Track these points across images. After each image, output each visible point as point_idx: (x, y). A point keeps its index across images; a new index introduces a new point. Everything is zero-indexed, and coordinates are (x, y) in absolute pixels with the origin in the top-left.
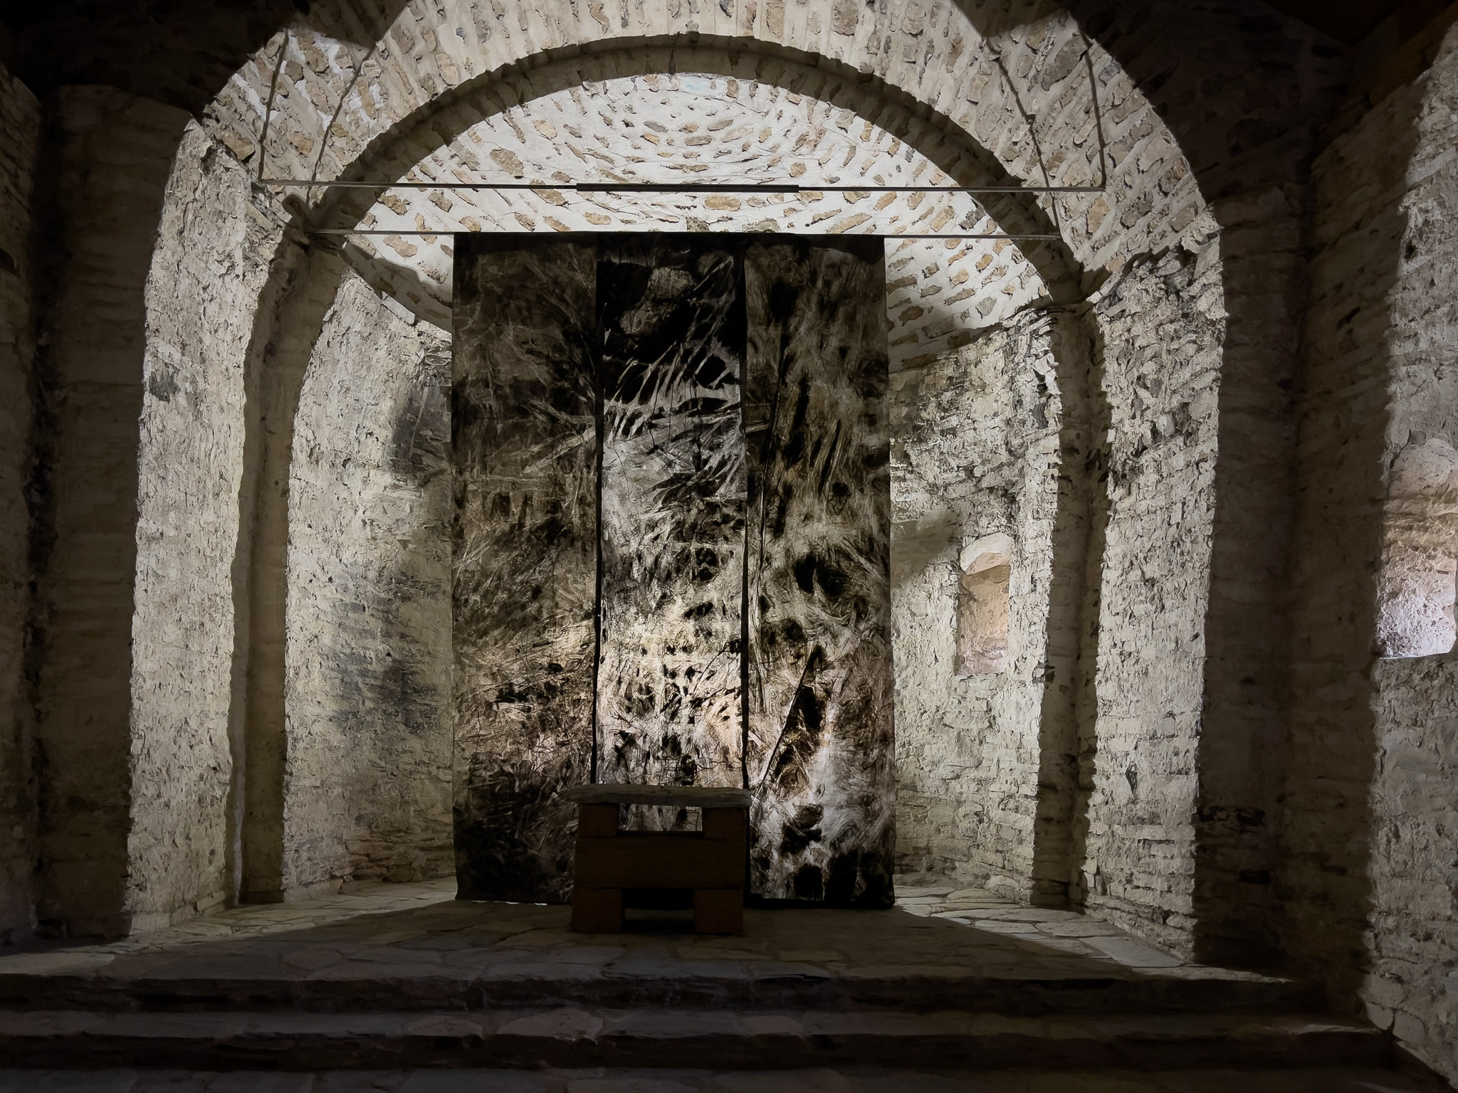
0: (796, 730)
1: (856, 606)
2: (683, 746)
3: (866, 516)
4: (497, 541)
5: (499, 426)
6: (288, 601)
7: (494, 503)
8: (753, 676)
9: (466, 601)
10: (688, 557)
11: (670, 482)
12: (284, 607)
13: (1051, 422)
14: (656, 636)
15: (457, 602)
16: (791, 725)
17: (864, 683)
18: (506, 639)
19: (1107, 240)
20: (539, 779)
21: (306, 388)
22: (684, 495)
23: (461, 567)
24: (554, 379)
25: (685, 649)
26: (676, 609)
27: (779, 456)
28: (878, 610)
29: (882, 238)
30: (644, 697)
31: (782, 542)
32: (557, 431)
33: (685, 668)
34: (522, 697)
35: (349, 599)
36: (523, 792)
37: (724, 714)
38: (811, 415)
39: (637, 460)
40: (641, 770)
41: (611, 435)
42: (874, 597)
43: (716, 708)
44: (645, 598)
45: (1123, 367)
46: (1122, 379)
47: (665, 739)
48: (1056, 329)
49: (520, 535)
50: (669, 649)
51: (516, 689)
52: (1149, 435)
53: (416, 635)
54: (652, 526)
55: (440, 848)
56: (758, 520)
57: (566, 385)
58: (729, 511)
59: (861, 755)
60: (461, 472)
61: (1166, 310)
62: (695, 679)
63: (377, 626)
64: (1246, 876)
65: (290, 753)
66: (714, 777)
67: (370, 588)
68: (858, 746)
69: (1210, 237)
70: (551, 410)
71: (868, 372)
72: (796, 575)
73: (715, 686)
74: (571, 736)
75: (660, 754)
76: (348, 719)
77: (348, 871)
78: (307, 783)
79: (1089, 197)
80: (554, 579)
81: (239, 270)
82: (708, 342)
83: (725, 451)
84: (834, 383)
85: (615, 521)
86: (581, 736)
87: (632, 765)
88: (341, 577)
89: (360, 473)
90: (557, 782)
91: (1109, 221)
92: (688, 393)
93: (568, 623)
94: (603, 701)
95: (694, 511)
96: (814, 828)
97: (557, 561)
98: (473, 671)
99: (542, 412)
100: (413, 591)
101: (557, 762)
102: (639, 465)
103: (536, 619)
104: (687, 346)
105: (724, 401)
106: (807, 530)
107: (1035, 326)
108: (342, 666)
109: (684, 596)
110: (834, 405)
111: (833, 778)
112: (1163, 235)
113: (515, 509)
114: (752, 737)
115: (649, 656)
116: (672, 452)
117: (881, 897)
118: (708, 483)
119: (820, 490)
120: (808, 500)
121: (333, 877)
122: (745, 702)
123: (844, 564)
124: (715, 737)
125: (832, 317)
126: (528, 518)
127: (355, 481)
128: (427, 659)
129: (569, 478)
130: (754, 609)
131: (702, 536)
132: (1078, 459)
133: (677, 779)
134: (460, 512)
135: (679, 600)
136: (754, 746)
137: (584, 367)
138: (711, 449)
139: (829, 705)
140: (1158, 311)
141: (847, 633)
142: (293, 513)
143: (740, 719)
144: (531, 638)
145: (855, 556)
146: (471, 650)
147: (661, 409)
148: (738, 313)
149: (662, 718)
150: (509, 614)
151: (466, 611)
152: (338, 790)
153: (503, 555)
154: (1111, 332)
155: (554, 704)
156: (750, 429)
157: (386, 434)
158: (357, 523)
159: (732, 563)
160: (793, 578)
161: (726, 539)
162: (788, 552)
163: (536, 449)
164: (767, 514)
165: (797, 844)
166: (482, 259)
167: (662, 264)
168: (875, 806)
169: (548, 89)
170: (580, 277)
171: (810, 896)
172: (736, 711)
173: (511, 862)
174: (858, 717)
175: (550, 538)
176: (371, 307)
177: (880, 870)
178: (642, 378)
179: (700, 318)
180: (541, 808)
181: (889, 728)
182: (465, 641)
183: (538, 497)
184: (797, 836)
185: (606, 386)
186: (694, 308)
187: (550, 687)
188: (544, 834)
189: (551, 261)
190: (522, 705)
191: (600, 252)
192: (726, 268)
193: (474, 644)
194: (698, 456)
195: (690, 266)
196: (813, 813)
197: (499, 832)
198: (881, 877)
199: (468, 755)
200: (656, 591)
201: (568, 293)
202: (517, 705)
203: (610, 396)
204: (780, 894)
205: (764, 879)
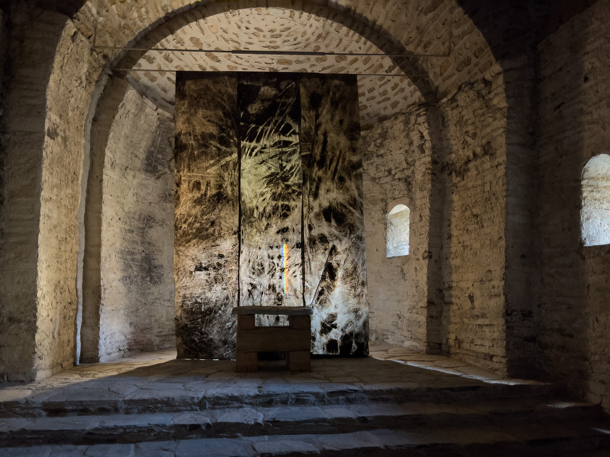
0: (325, 281)
1: (349, 228)
2: (277, 289)
3: (353, 190)
4: (195, 201)
5: (196, 152)
6: (102, 228)
7: (194, 185)
8: (306, 259)
9: (181, 227)
10: (278, 208)
11: (270, 176)
12: (100, 231)
13: (427, 151)
14: (265, 242)
15: (176, 228)
16: (323, 278)
17: (354, 260)
18: (199, 244)
19: (450, 77)
20: (213, 305)
21: (110, 136)
22: (276, 181)
23: (179, 213)
24: (219, 132)
25: (277, 247)
26: (273, 229)
27: (316, 165)
28: (358, 229)
29: (355, 75)
30: (260, 268)
31: (318, 201)
32: (221, 154)
33: (277, 255)
34: (206, 269)
35: (127, 227)
36: (206, 310)
37: (294, 275)
38: (329, 148)
39: (255, 167)
40: (259, 299)
41: (244, 156)
42: (357, 224)
43: (291, 272)
44: (259, 225)
45: (458, 128)
46: (458, 133)
47: (270, 287)
48: (428, 113)
49: (205, 199)
50: (270, 247)
51: (204, 265)
52: (471, 155)
53: (155, 243)
54: (262, 195)
55: (165, 336)
56: (307, 192)
57: (225, 135)
58: (295, 188)
59: (353, 291)
60: (178, 172)
61: (477, 104)
62: (281, 260)
63: (139, 239)
64: (528, 340)
65: (102, 295)
66: (290, 301)
67: (136, 222)
68: (352, 287)
69: (498, 74)
70: (218, 145)
71: (352, 130)
72: (324, 215)
73: (290, 263)
74: (228, 285)
75: (267, 292)
76: (127, 280)
77: (126, 347)
78: (109, 308)
79: (442, 60)
81: (84, 85)
82: (285, 117)
83: (293, 163)
84: (338, 135)
85: (246, 192)
86: (233, 285)
87: (255, 297)
88: (124, 218)
89: (132, 173)
90: (222, 306)
91: (451, 69)
92: (277, 138)
93: (227, 237)
94: (242, 270)
95: (280, 188)
96: (334, 323)
97: (221, 210)
98: (184, 258)
99: (214, 146)
100: (153, 224)
101: (222, 297)
102: (256, 169)
103: (213, 235)
104: (276, 119)
105: (292, 142)
106: (328, 196)
107: (418, 112)
108: (124, 256)
109: (276, 224)
110: (338, 143)
111: (342, 301)
112: (476, 74)
113: (203, 187)
114: (306, 284)
115: (262, 250)
116: (270, 163)
117: (362, 352)
118: (286, 176)
119: (333, 179)
120: (328, 183)
121: (120, 350)
122: (303, 270)
123: (344, 210)
124: (291, 285)
125: (337, 107)
126: (209, 191)
127: (130, 176)
128: (159, 253)
129: (226, 174)
130: (306, 229)
131: (284, 198)
132: (439, 166)
133: (275, 303)
134: (178, 189)
135: (274, 226)
136: (308, 288)
137: (232, 127)
138: (287, 162)
139: (339, 270)
140: (474, 105)
141: (346, 239)
142: (105, 190)
143: (301, 276)
144: (211, 243)
145: (348, 207)
146: (183, 249)
147: (265, 145)
148: (297, 106)
149: (268, 276)
150: (200, 233)
151: (181, 232)
152: (122, 311)
153: (198, 207)
154: (452, 115)
155: (221, 272)
156: (303, 154)
157: (143, 156)
158: (131, 194)
159: (296, 210)
160: (323, 216)
161: (294, 200)
162: (320, 205)
163: (212, 162)
164: (311, 189)
165: (327, 330)
166: (188, 83)
167: (264, 85)
168: (360, 313)
169: (215, 12)
170: (230, 90)
171: (333, 352)
172: (299, 273)
173: (201, 341)
174: (351, 274)
175: (219, 200)
176: (139, 102)
177: (363, 340)
178: (257, 133)
179: (281, 107)
180: (214, 318)
181: (365, 279)
182: (180, 245)
183: (213, 182)
184: (327, 327)
185: (242, 135)
186: (279, 103)
187: (219, 264)
188: (216, 329)
189: (218, 83)
190: (206, 272)
191: (238, 80)
192: (292, 86)
193: (184, 246)
194: (281, 165)
195: (277, 86)
196: (333, 317)
197: (195, 328)
198: (363, 343)
199: (181, 294)
200: (265, 222)
201: (225, 96)
202: (204, 272)
203: (243, 139)
204: (320, 352)
205: (313, 345)
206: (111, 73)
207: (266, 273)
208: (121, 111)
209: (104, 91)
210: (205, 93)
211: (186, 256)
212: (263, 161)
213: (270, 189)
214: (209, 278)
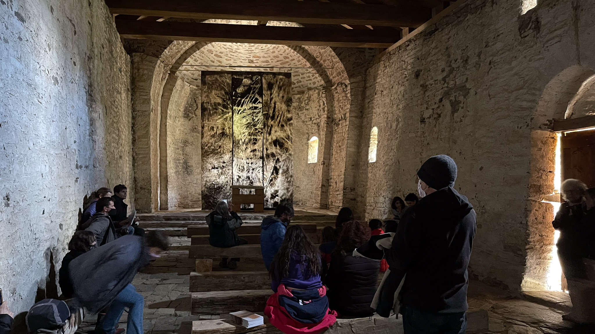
1: (286, 149)
2: (250, 178)
3: (288, 131)
4: (211, 136)
5: (211, 112)
6: (167, 148)
7: (211, 128)
8: (265, 164)
9: (204, 148)
10: (251, 139)
11: (247, 124)
12: (167, 150)
13: (325, 112)
14: (245, 156)
15: (202, 149)
16: (273, 174)
17: (287, 165)
18: (213, 156)
20: (221, 185)
21: (170, 103)
22: (250, 127)
23: (203, 141)
24: (223, 102)
25: (251, 158)
26: (249, 150)
27: (270, 119)
29: (291, 73)
30: (242, 168)
31: (271, 136)
32: (224, 113)
33: (251, 162)
34: (217, 168)
35: (176, 147)
36: (217, 187)
37: (259, 172)
38: (276, 110)
40: (242, 183)
41: (235, 114)
42: (289, 148)
43: (257, 170)
44: (242, 148)
45: (337, 103)
46: (337, 105)
47: (247, 177)
48: (326, 92)
49: (216, 135)
50: (247, 158)
51: (216, 167)
52: (341, 118)
54: (244, 133)
55: (194, 201)
56: (266, 132)
57: (225, 103)
58: (259, 130)
59: (286, 180)
61: (343, 94)
62: (253, 165)
63: (181, 152)
64: (352, 200)
66: (257, 184)
67: (180, 144)
68: (286, 178)
70: (222, 109)
71: (288, 101)
73: (257, 166)
74: (228, 176)
75: (246, 180)
76: (177, 173)
77: (178, 205)
80: (224, 144)
81: (160, 82)
82: (255, 95)
83: (259, 117)
84: (281, 104)
85: (236, 132)
86: (230, 176)
87: (240, 182)
88: (175, 142)
89: (178, 119)
90: (225, 185)
92: (251, 105)
93: (226, 153)
94: (234, 169)
95: (252, 130)
96: (277, 194)
97: (224, 140)
99: (220, 109)
101: (225, 181)
102: (241, 120)
103: (220, 152)
104: (251, 95)
105: (258, 107)
106: (276, 134)
107: (323, 91)
108: (176, 161)
109: (251, 147)
110: (281, 108)
111: (281, 184)
112: (343, 80)
113: (215, 129)
114: (264, 176)
115: (243, 160)
116: (248, 118)
118: (255, 124)
119: (278, 126)
120: (276, 128)
121: (175, 206)
122: (263, 169)
123: (283, 141)
124: (257, 176)
125: (281, 89)
126: (218, 131)
127: (177, 122)
129: (226, 123)
130: (265, 150)
131: (254, 135)
132: (330, 120)
133: (249, 185)
134: (203, 130)
135: (249, 148)
136: (265, 178)
137: (229, 100)
138: (256, 117)
139: (280, 170)
141: (284, 155)
142: (168, 130)
143: (262, 172)
144: (219, 156)
145: (285, 139)
146: (205, 158)
147: (245, 109)
148: (261, 88)
149: (246, 172)
150: (214, 151)
151: (204, 150)
152: (176, 188)
153: (213, 139)
155: (224, 170)
156: (264, 113)
157: (183, 110)
158: (177, 130)
159: (260, 141)
160: (273, 144)
161: (259, 136)
162: (272, 139)
163: (219, 117)
164: (267, 130)
166: (207, 76)
167: (245, 78)
168: (289, 190)
170: (228, 80)
173: (213, 201)
174: (286, 172)
175: (223, 136)
176: (182, 85)
177: (290, 202)
178: (241, 102)
179: (253, 90)
180: (221, 191)
181: (292, 174)
182: (204, 157)
183: (220, 127)
184: (273, 196)
185: (234, 104)
186: (252, 87)
187: (223, 166)
189: (222, 77)
190: (217, 170)
191: (232, 75)
192: (259, 79)
194: (253, 119)
195: (251, 79)
196: (277, 191)
197: (211, 196)
199: (205, 180)
200: (245, 146)
201: (225, 84)
202: (216, 170)
203: (234, 106)
204: (270, 207)
205: (267, 204)
206: (170, 73)
208: (174, 91)
210: (216, 82)
211: (207, 162)
212: (244, 117)
213: (247, 130)
214: (219, 172)
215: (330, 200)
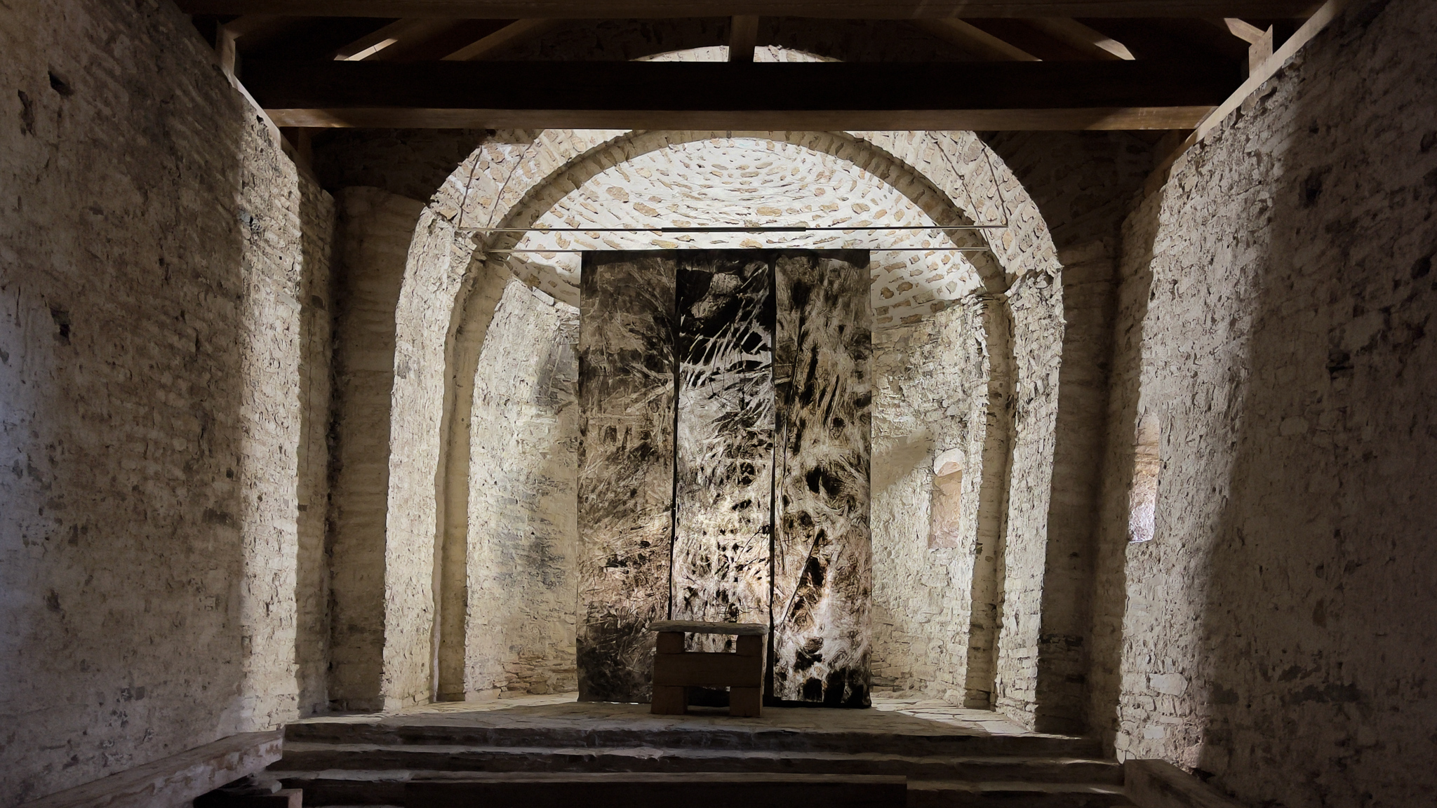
0: (806, 587)
1: (848, 502)
2: (730, 597)
3: (855, 440)
4: (608, 458)
5: (610, 381)
6: (469, 498)
7: (606, 433)
8: (777, 551)
9: (587, 498)
10: (735, 469)
11: (724, 418)
12: (467, 503)
13: (985, 375)
14: (712, 523)
15: (580, 499)
16: (803, 582)
17: (853, 554)
18: (612, 525)
19: (1014, 257)
20: (633, 619)
21: (483, 356)
22: (733, 426)
23: (584, 476)
24: (647, 349)
25: (732, 531)
26: (727, 504)
27: (797, 399)
28: (862, 504)
29: (868, 251)
30: (704, 564)
31: (798, 458)
32: (648, 383)
33: (732, 544)
34: (623, 564)
35: (507, 495)
36: (623, 628)
37: (758, 576)
38: (819, 371)
39: (702, 403)
40: (702, 613)
41: (685, 386)
42: (860, 496)
43: (753, 571)
44: (705, 497)
45: (1024, 342)
46: (1023, 350)
47: (718, 593)
48: (988, 311)
49: (623, 454)
50: (721, 531)
51: (619, 558)
52: (1033, 391)
53: (551, 519)
54: (711, 448)
55: (565, 671)
56: (783, 443)
57: (655, 353)
58: (763, 437)
59: (849, 604)
60: (584, 412)
62: (738, 551)
63: (525, 513)
64: (1070, 679)
65: (469, 601)
66: (749, 617)
67: (521, 487)
68: (847, 597)
69: (1058, 270)
70: (645, 370)
71: (858, 342)
72: (808, 481)
73: (752, 556)
74: (655, 590)
75: (714, 602)
76: (506, 579)
77: (505, 683)
78: (480, 622)
80: (645, 484)
81: (444, 286)
82: (750, 323)
83: (761, 396)
84: (835, 350)
85: (686, 445)
86: (662, 590)
87: (695, 610)
88: (502, 481)
89: (516, 409)
90: (645, 621)
92: (735, 357)
93: (654, 514)
94: (677, 566)
95: (740, 437)
96: (817, 653)
97: (647, 471)
98: (591, 546)
99: (639, 371)
100: (549, 488)
101: (646, 608)
102: (703, 407)
103: (633, 511)
104: (736, 326)
105: (761, 363)
106: (816, 450)
107: (976, 307)
108: (502, 542)
109: (732, 494)
110: (835, 365)
111: (831, 619)
112: (1040, 260)
113: (620, 436)
114: (776, 591)
115: (707, 536)
116: (725, 397)
117: (860, 700)
118: (749, 418)
119: (825, 422)
120: (816, 430)
121: (495, 687)
122: (772, 568)
123: (840, 473)
124: (752, 591)
125: (834, 304)
126: (629, 443)
127: (512, 416)
128: (558, 536)
129: (656, 416)
130: (779, 504)
131: (745, 454)
132: (1001, 401)
133: (725, 619)
134: (583, 438)
135: (728, 498)
136: (778, 597)
137: (667, 340)
138: (752, 395)
139: (829, 569)
140: (1038, 311)
141: (842, 520)
142: (473, 440)
143: (769, 579)
144: (630, 524)
145: (848, 467)
146: (589, 532)
147: (718, 369)
148: (771, 303)
149: (716, 578)
150: (615, 507)
151: (587, 505)
152: (498, 628)
153: (612, 468)
154: (1018, 318)
155: (644, 568)
156: (777, 382)
157: (533, 380)
158: (513, 443)
159: (764, 473)
160: (806, 483)
161: (761, 456)
162: (802, 465)
163: (634, 396)
164: (788, 439)
165: (805, 663)
166: (600, 269)
167: (719, 271)
168: (858, 638)
169: (646, 150)
170: (664, 280)
171: (813, 699)
172: (766, 573)
173: (615, 675)
174: (847, 577)
175: (643, 456)
176: (526, 298)
177: (861, 681)
178: (705, 348)
179: (745, 307)
180: (635, 639)
181: (868, 585)
182: (585, 526)
183: (635, 429)
184: (806, 659)
185: (681, 353)
186: (741, 300)
187: (641, 557)
188: (636, 656)
189: (647, 268)
190: (623, 569)
191: (679, 263)
192: (763, 272)
193: (592, 528)
194: (742, 400)
195: (739, 272)
196: (817, 643)
197: (607, 655)
198: (861, 687)
199: (586, 602)
200: (713, 491)
201: (658, 290)
202: (620, 569)
203: (684, 360)
204: (794, 697)
205: (782, 687)
206: (484, 258)
207: (713, 572)
208: (498, 316)
209: (473, 286)
210: (627, 286)
211: (595, 543)
212: (714, 394)
213: (723, 439)
214: (627, 578)
215: (998, 680)
